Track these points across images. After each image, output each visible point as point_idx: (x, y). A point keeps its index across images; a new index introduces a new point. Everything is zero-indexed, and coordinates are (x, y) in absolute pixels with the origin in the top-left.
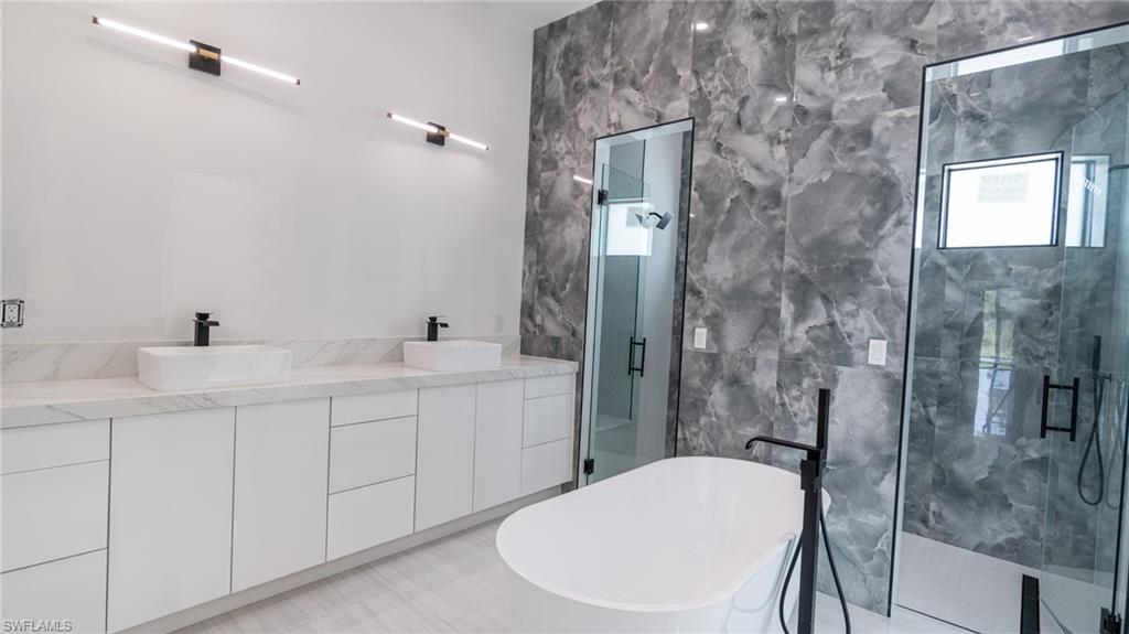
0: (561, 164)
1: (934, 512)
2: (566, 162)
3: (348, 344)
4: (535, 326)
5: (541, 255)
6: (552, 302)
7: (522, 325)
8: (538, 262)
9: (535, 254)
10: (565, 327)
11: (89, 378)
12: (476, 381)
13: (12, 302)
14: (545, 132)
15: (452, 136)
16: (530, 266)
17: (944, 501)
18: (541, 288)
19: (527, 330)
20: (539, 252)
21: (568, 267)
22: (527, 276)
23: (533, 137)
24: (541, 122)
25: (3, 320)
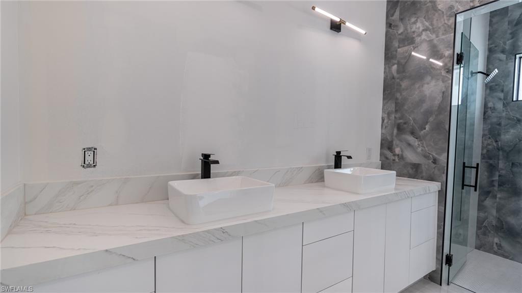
0: (418, 40)
1: (496, 243)
2: (424, 37)
3: (288, 171)
4: (394, 155)
5: (399, 107)
6: (411, 139)
7: (382, 154)
8: (396, 111)
9: (393, 105)
10: (426, 157)
11: (137, 203)
12: (385, 201)
13: (89, 149)
14: (401, 20)
15: (348, 24)
16: (389, 114)
17: (502, 237)
18: (400, 128)
19: (387, 158)
20: (396, 104)
21: (428, 113)
22: (385, 121)
23: (389, 25)
24: (397, 13)
25: (84, 163)
